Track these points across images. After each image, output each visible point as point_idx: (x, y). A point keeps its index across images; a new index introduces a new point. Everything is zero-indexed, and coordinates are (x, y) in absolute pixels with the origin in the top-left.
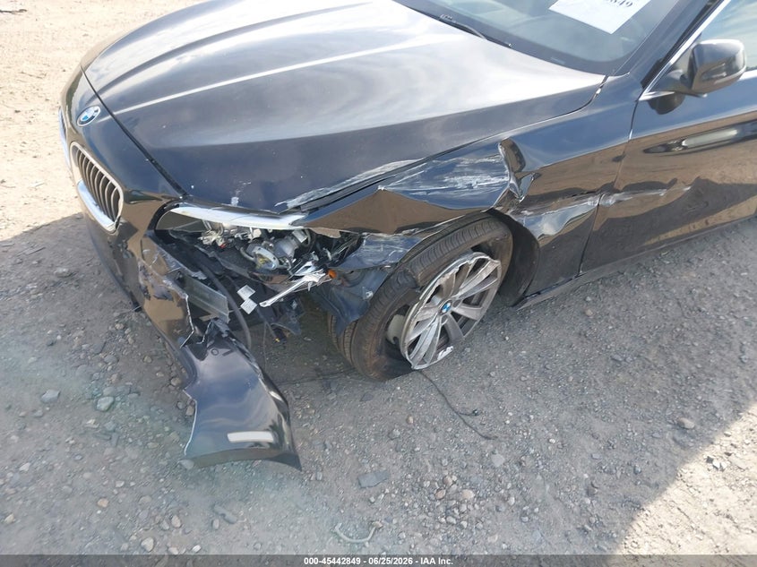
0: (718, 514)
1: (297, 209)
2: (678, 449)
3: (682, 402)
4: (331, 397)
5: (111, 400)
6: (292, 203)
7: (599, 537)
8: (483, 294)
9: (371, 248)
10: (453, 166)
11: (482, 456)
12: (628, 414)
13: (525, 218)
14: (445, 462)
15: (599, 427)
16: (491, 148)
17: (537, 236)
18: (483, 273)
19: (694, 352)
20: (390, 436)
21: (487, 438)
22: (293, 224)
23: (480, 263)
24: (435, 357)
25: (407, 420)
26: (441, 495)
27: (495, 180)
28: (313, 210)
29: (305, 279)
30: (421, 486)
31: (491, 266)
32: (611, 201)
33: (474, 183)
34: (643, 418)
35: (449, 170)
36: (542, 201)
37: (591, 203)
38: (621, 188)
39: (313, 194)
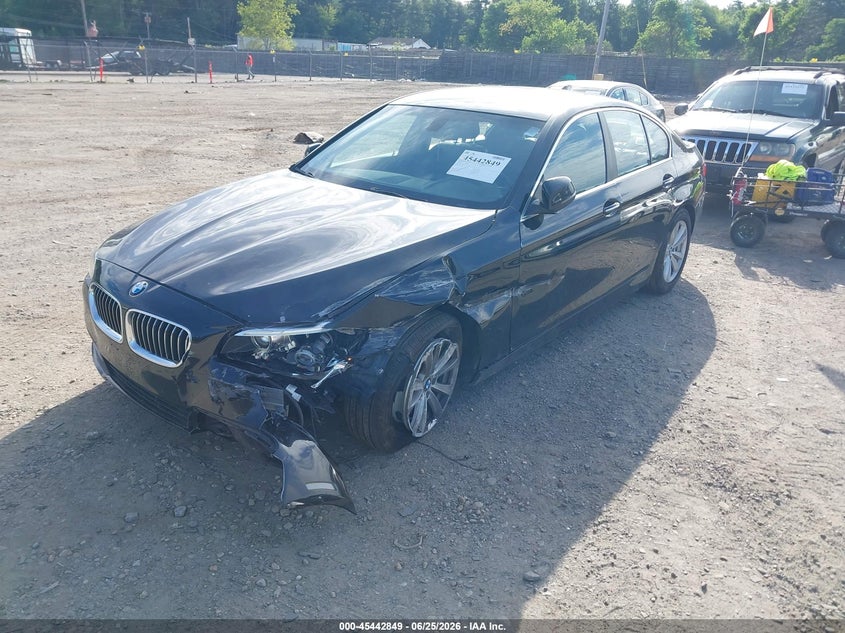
0: (645, 479)
1: (326, 317)
2: (610, 451)
3: (605, 424)
4: (358, 471)
5: (185, 508)
6: (322, 314)
7: (574, 508)
8: (450, 373)
9: (375, 340)
10: (418, 276)
11: (480, 481)
12: (571, 438)
13: (469, 309)
14: (456, 490)
15: (553, 448)
16: (439, 262)
17: (479, 322)
18: (448, 354)
19: (605, 394)
20: (411, 484)
21: (479, 470)
22: (325, 327)
23: (446, 346)
24: (426, 428)
25: (420, 472)
26: (460, 508)
27: (445, 283)
28: (335, 317)
29: (335, 368)
30: (445, 507)
31: (452, 349)
32: (519, 292)
33: (433, 285)
34: (583, 438)
35: (416, 279)
36: (476, 296)
37: (507, 295)
38: (523, 282)
39: (335, 306)
